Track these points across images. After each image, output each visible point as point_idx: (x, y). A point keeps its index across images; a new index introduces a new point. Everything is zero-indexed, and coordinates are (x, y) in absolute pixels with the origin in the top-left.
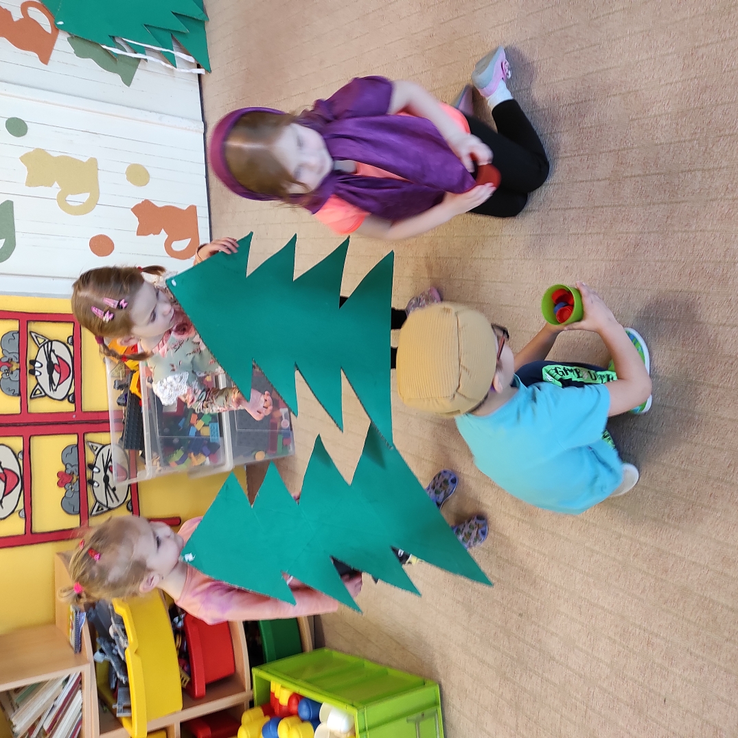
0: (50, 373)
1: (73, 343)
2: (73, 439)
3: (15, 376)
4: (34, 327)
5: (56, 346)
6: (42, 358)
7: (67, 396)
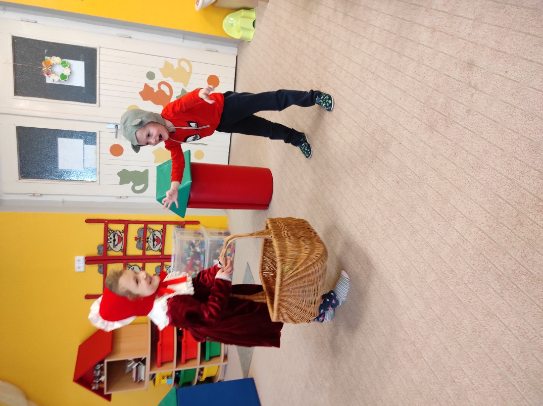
0: (154, 242)
1: (162, 232)
2: (159, 264)
3: (142, 243)
4: (150, 226)
5: (156, 233)
6: (151, 237)
7: (159, 250)
